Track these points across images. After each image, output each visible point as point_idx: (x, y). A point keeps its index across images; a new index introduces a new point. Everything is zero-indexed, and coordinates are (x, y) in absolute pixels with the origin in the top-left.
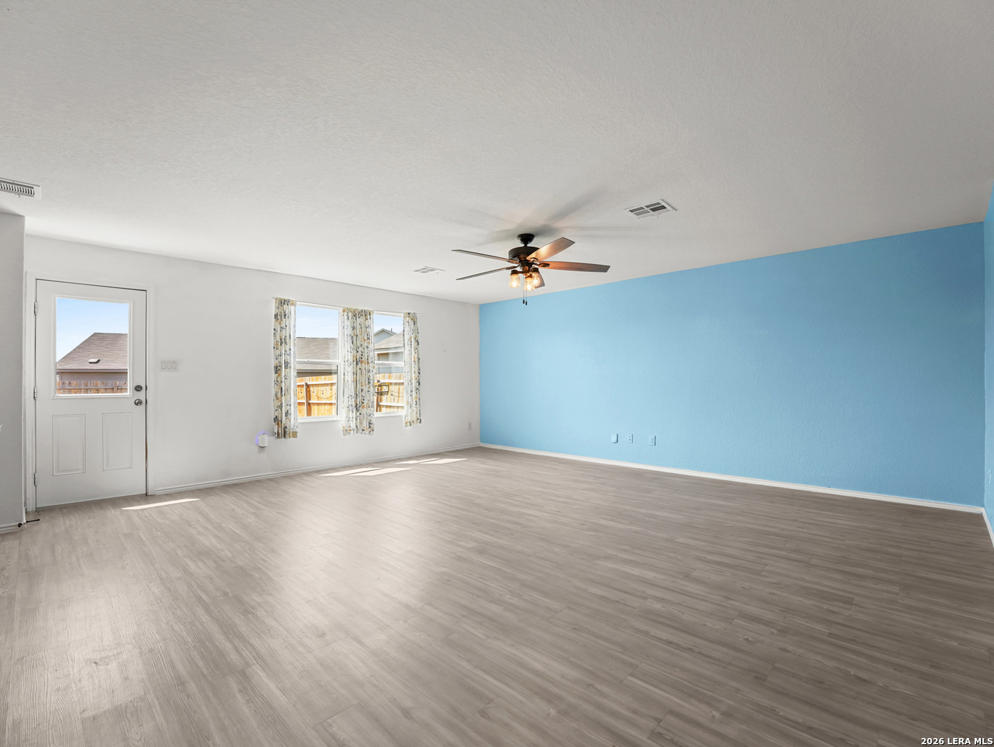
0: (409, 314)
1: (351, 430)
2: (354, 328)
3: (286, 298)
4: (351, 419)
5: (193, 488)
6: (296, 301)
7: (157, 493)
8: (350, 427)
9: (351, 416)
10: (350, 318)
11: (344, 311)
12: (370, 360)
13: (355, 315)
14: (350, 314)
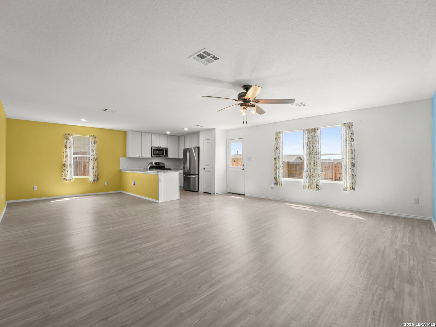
0: (345, 124)
1: (306, 187)
2: (308, 138)
3: (279, 131)
4: (306, 182)
5: (254, 197)
6: (283, 131)
7: (247, 196)
8: (305, 185)
9: (306, 180)
10: (306, 134)
11: (304, 131)
12: (317, 153)
13: (309, 132)
14: (307, 132)
